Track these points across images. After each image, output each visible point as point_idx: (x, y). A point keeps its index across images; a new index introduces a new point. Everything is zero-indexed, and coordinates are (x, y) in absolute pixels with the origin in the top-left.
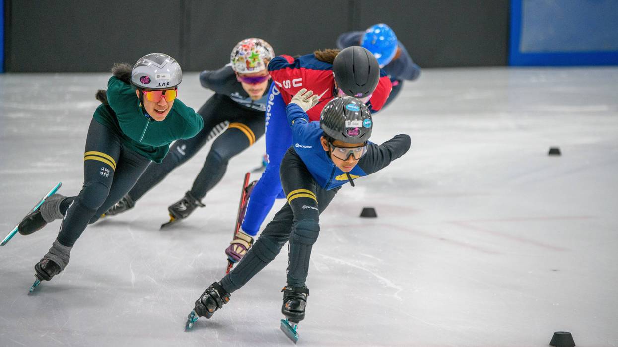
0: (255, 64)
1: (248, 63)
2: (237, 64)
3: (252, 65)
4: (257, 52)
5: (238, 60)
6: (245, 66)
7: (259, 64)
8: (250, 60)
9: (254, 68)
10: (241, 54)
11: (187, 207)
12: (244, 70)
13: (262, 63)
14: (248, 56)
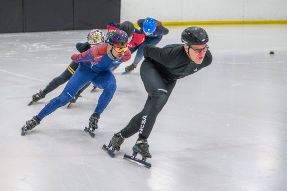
0: (97, 40)
1: (94, 40)
2: (90, 40)
3: (96, 40)
4: (97, 35)
5: (90, 39)
6: (93, 41)
7: (99, 39)
8: (95, 38)
9: (97, 42)
10: (91, 36)
11: (76, 97)
12: (93, 43)
13: (100, 39)
14: (94, 37)
